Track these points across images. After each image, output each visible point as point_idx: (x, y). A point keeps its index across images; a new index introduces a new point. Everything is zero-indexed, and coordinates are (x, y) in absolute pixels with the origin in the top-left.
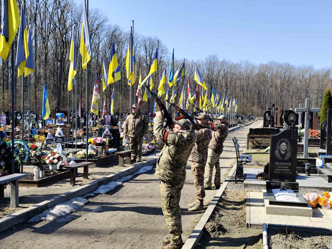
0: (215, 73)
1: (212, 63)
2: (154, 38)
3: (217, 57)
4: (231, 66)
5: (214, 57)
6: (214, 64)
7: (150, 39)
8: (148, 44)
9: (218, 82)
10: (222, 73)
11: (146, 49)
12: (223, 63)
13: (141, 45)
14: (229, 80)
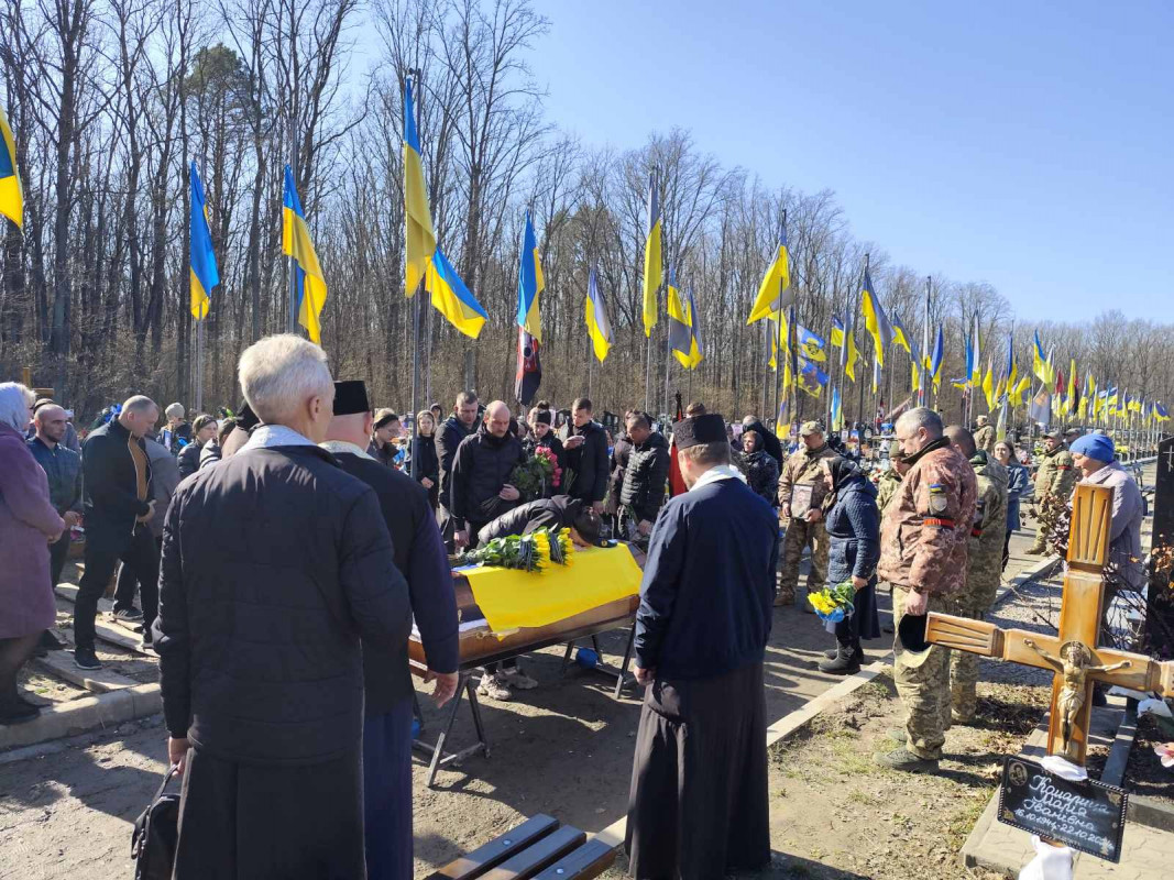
0: (1117, 347)
1: (1109, 327)
2: (979, 284)
3: (1123, 313)
4: (1155, 332)
5: (1113, 314)
6: (1115, 328)
7: (971, 286)
8: (968, 296)
9: (1124, 365)
10: (1133, 346)
11: (963, 305)
12: (1137, 325)
13: (953, 298)
14: (1150, 359)
